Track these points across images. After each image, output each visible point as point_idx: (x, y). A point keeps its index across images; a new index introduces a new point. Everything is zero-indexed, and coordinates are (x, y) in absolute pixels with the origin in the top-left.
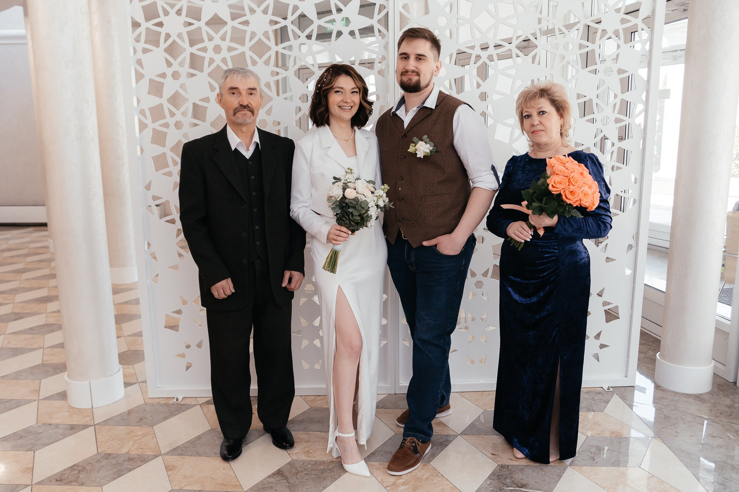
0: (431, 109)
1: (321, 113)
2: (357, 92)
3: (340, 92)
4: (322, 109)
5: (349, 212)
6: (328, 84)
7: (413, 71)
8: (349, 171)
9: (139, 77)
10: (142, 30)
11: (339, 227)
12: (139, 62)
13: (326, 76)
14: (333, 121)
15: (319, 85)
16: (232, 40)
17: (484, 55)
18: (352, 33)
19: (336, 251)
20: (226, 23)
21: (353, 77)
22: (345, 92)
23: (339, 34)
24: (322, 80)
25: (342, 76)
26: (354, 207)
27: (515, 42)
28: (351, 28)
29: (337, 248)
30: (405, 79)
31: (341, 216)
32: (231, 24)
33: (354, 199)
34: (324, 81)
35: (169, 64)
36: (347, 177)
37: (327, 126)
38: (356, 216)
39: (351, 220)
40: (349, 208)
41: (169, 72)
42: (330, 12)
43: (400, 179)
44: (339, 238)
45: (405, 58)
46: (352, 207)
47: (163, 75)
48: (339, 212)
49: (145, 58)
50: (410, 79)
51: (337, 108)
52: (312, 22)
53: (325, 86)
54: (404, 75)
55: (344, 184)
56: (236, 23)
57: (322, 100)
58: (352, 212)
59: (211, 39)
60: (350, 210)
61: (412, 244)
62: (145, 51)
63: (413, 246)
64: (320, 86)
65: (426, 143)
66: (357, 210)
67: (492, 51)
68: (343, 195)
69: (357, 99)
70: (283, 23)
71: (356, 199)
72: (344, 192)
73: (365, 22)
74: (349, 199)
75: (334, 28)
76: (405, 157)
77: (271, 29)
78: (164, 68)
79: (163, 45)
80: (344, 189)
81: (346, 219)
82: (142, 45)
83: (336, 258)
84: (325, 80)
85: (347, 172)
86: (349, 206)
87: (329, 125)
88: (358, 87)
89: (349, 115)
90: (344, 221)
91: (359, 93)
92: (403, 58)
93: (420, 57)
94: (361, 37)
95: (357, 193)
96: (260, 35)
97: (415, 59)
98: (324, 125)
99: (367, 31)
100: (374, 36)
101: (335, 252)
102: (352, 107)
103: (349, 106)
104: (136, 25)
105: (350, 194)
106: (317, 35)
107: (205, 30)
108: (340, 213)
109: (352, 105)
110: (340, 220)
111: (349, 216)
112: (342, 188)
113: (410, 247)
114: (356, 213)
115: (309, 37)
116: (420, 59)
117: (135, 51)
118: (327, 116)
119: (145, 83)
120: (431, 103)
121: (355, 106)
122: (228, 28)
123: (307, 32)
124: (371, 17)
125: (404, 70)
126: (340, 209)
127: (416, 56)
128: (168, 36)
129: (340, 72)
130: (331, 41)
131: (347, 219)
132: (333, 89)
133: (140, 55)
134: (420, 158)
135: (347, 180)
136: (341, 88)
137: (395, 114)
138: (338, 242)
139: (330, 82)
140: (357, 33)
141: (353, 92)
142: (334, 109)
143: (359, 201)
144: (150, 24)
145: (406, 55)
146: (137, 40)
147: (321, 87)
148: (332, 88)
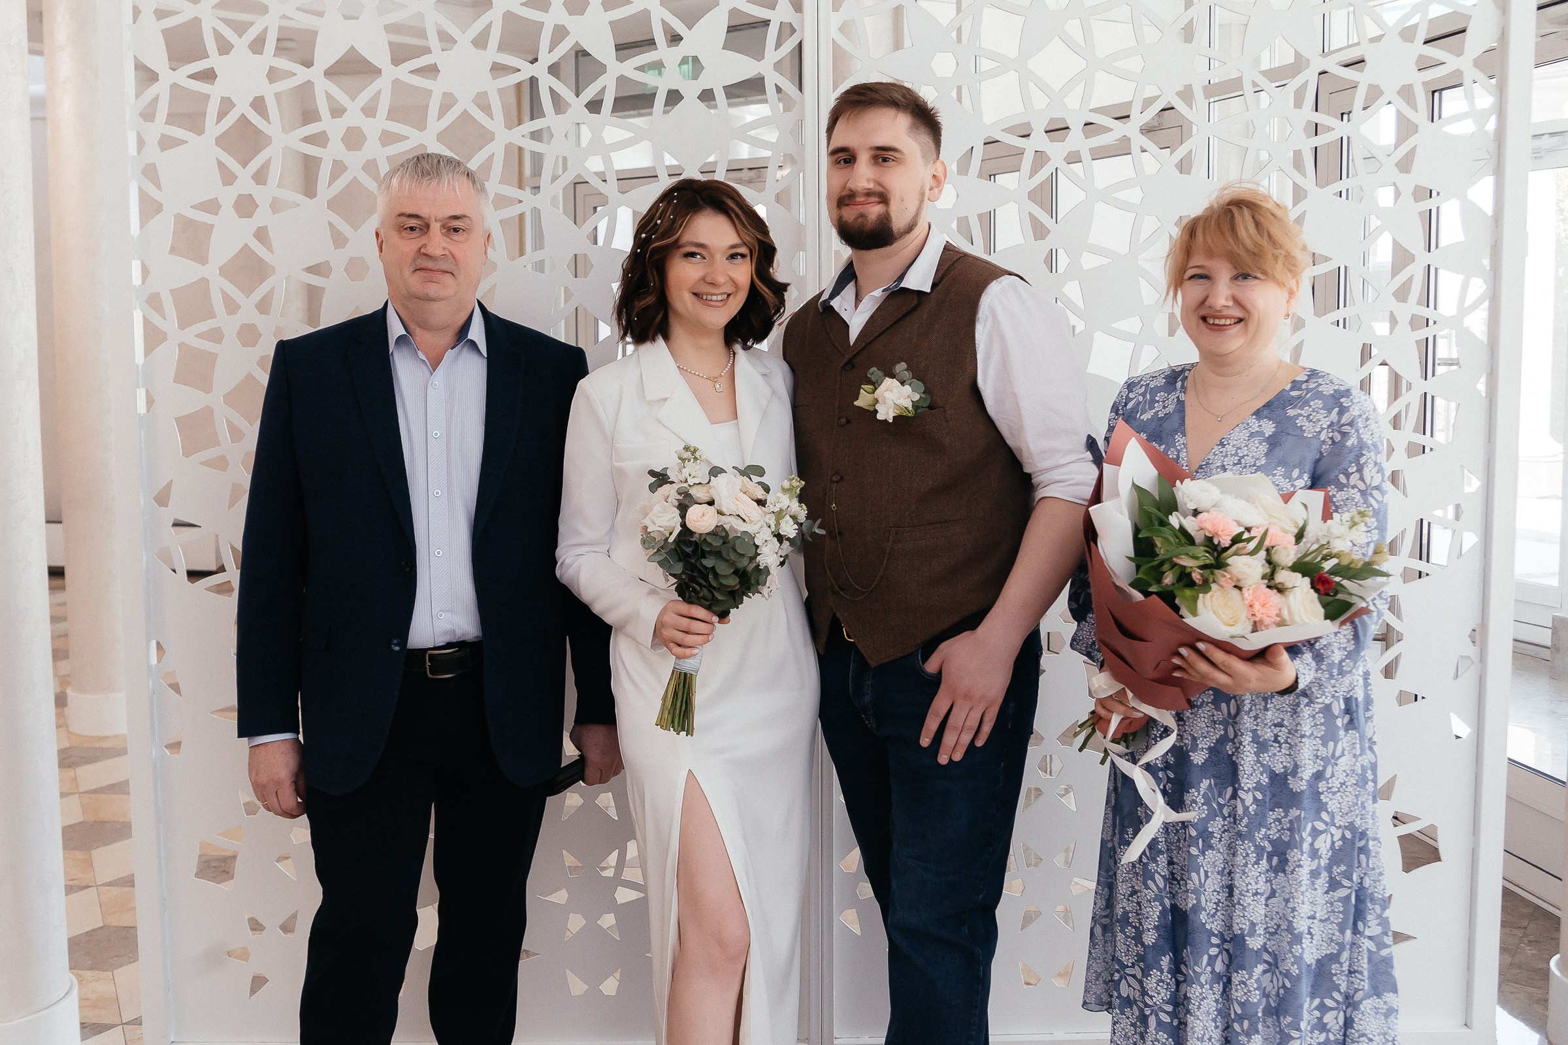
0: (920, 293)
1: (645, 309)
2: (743, 256)
3: (698, 257)
4: (650, 300)
5: (706, 568)
6: (664, 236)
7: (869, 194)
8: (687, 455)
9: (150, 208)
10: (161, 89)
11: (684, 608)
12: (151, 173)
13: (663, 211)
14: (677, 330)
15: (643, 235)
16: (393, 115)
17: (1057, 150)
18: (707, 96)
19: (685, 674)
20: (377, 72)
21: (733, 216)
22: (712, 256)
23: (674, 97)
24: (651, 222)
25: (704, 213)
26: (718, 554)
27: (1139, 119)
28: (704, 83)
29: (688, 665)
30: (849, 214)
31: (687, 580)
32: (390, 72)
33: (713, 533)
34: (656, 223)
35: (228, 178)
36: (685, 472)
37: (660, 341)
38: (725, 576)
39: (714, 588)
40: (704, 556)
41: (227, 197)
42: (650, 43)
43: (834, 479)
44: (689, 639)
45: (846, 161)
46: (710, 552)
47: (212, 206)
48: (678, 568)
49: (166, 161)
50: (862, 216)
51: (688, 297)
52: (601, 69)
53: (657, 239)
54: (847, 205)
55: (680, 494)
56: (403, 72)
57: (649, 274)
58: (713, 568)
59: (338, 112)
60: (708, 562)
61: (865, 655)
62: (167, 143)
63: (869, 661)
64: (645, 238)
65: (903, 383)
66: (727, 561)
67: (1076, 140)
68: (681, 526)
69: (743, 272)
70: (527, 71)
71: (720, 533)
72: (683, 516)
73: (742, 67)
74: (701, 534)
75: (661, 84)
76: (848, 422)
77: (494, 87)
78: (214, 188)
79: (214, 128)
80: (683, 508)
81: (700, 585)
82: (159, 127)
83: (688, 693)
84: (659, 222)
85: (683, 460)
86: (703, 550)
87: (666, 338)
88: (745, 244)
89: (721, 316)
90: (694, 590)
91: (749, 258)
92: (839, 162)
93: (883, 155)
94: (730, 105)
95: (720, 513)
96: (465, 103)
97: (872, 161)
98: (653, 340)
99: (749, 89)
100: (766, 101)
101: (682, 677)
102: (729, 295)
103: (722, 294)
104: (147, 75)
105: (701, 520)
106: (617, 100)
107: (323, 87)
108: (683, 572)
109: (729, 289)
110: (686, 591)
111: (706, 578)
112: (677, 504)
113: (863, 663)
114: (723, 569)
115: (594, 106)
116: (885, 160)
117: (141, 143)
118: (660, 316)
119: (164, 226)
120: (920, 278)
121: (737, 292)
122: (383, 84)
123: (589, 94)
124: (759, 55)
125: (846, 193)
126: (680, 560)
127: (873, 152)
128: (227, 105)
129: (701, 203)
130: (651, 114)
131: (705, 586)
132: (679, 247)
133: (153, 153)
134: (886, 421)
135: (686, 481)
136: (702, 246)
137: (829, 310)
138: (688, 651)
139: (671, 230)
140: (720, 95)
141: (733, 257)
142: (682, 299)
143: (727, 535)
144: (181, 76)
145: (847, 153)
146: (148, 115)
147: (648, 239)
148: (676, 245)
